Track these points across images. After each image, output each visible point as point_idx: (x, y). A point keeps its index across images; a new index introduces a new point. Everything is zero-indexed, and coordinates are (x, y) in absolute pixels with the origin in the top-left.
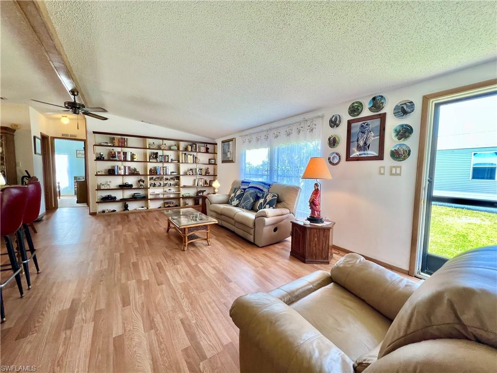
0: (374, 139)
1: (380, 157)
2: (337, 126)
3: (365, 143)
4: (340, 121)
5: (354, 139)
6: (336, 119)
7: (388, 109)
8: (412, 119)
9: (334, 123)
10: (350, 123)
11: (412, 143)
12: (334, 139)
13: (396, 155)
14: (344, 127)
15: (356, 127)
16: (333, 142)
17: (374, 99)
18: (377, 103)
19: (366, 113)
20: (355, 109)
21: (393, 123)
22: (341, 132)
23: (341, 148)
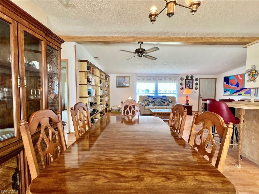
0: (191, 85)
1: (192, 89)
2: (183, 80)
3: (189, 85)
4: (183, 79)
5: (187, 84)
6: (182, 78)
7: (194, 79)
8: (198, 82)
9: (182, 79)
10: (186, 80)
11: (198, 86)
12: (182, 83)
13: (196, 88)
14: (184, 81)
15: (187, 81)
16: (181, 84)
17: (191, 76)
18: (192, 77)
19: (190, 78)
20: (187, 77)
21: (195, 82)
22: (184, 82)
23: (184, 86)
